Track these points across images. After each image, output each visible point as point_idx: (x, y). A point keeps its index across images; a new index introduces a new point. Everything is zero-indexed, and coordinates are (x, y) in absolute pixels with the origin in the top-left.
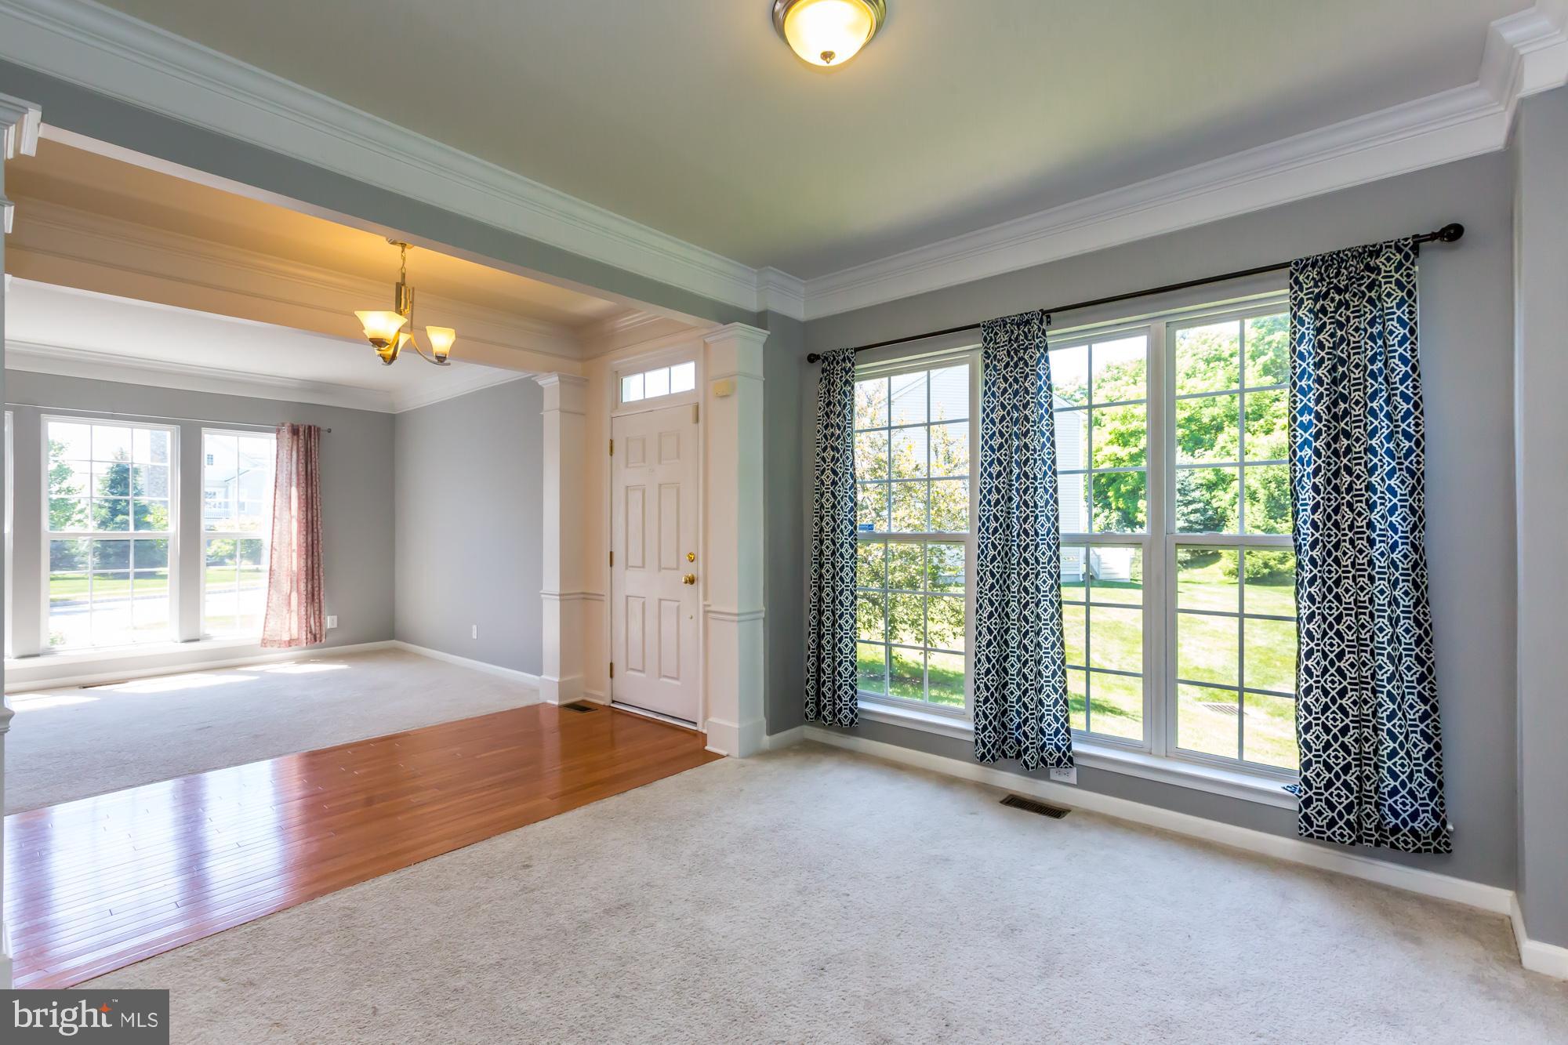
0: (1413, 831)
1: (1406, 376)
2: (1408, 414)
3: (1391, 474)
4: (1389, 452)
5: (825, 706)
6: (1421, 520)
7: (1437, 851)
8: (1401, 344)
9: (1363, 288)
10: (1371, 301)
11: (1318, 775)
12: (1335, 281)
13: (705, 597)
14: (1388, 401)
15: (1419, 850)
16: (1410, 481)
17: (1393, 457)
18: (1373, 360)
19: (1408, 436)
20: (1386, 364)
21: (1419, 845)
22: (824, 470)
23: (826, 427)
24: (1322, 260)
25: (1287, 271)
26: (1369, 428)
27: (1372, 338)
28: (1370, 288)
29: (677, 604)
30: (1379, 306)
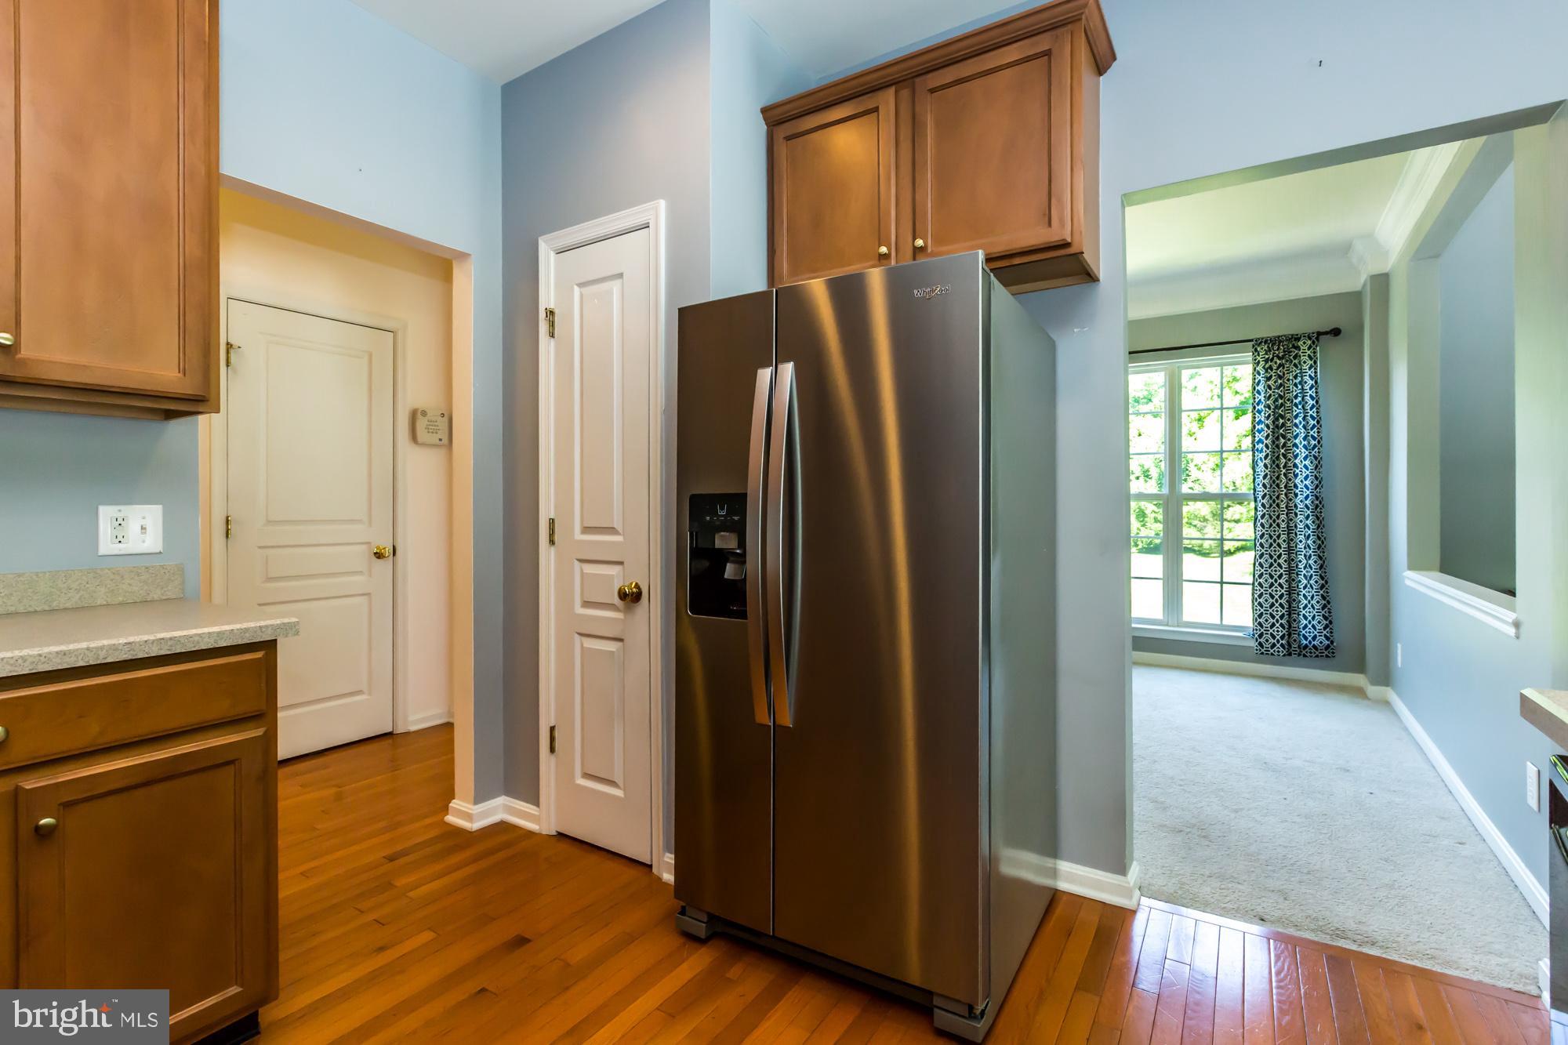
0: (1314, 646)
1: (1313, 406)
2: (1314, 426)
3: (1305, 458)
4: (1305, 446)
6: (1320, 482)
7: (1327, 656)
8: (1311, 389)
9: (1291, 357)
10: (1295, 365)
11: (1267, 621)
12: (1277, 352)
14: (1304, 419)
15: (1317, 656)
16: (1315, 462)
17: (1307, 449)
18: (1296, 397)
19: (1314, 438)
20: (1303, 399)
21: (1317, 653)
24: (1270, 340)
25: (1251, 343)
26: (1295, 434)
27: (1296, 385)
28: (1295, 357)
30: (1299, 367)
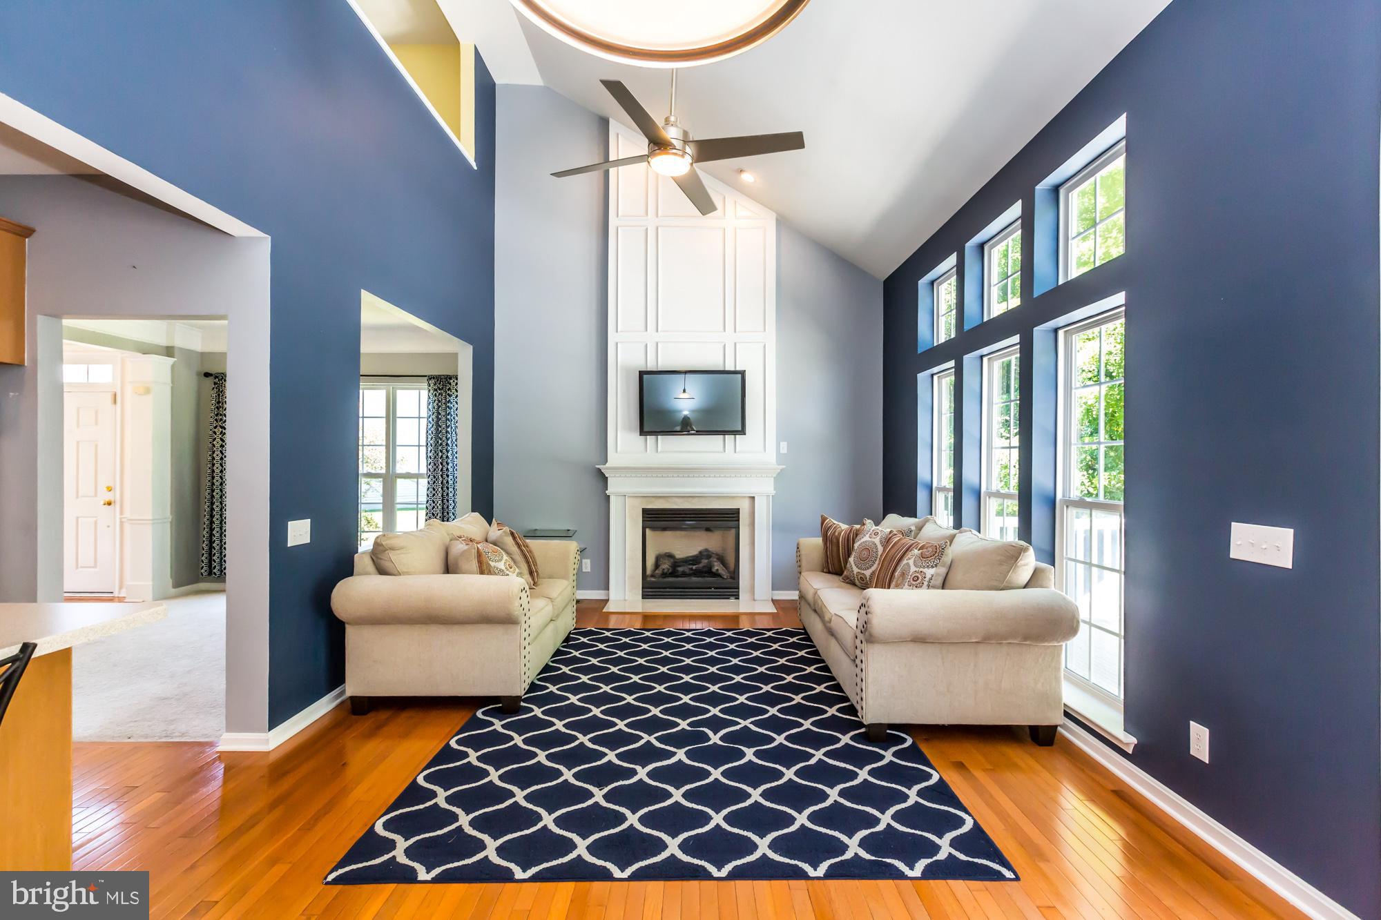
5: (215, 554)
12: (439, 385)
13: (121, 513)
22: (215, 439)
23: (217, 415)
25: (426, 378)
29: (95, 519)
